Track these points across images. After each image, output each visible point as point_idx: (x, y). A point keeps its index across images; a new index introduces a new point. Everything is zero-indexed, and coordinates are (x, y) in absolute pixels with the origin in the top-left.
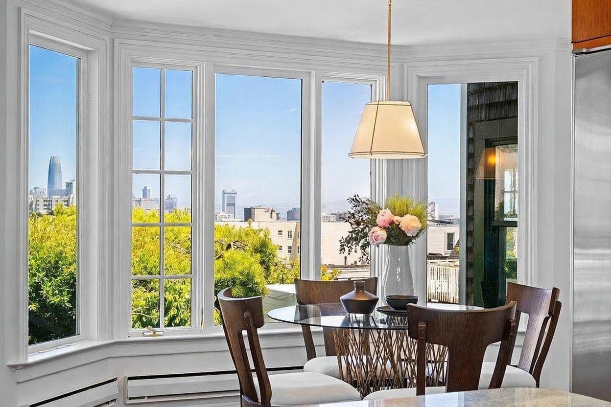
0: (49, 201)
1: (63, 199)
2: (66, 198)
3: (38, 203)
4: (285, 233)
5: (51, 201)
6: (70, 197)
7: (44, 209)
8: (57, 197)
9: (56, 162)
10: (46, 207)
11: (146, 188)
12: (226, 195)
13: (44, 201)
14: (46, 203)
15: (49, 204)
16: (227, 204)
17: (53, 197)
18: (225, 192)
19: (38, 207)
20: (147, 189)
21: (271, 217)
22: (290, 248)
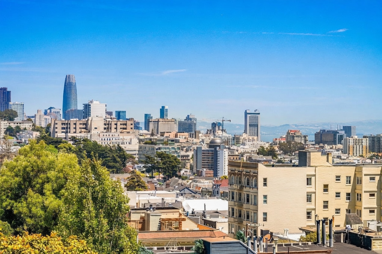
0: (67, 124)
1: (81, 122)
2: (84, 121)
3: (56, 126)
4: (343, 179)
5: (70, 124)
6: (88, 120)
7: (62, 132)
8: (75, 119)
9: (71, 81)
10: (64, 131)
11: (163, 107)
12: (248, 116)
13: (62, 124)
14: (64, 126)
15: (67, 128)
16: (250, 125)
17: (71, 120)
18: (248, 112)
19: (56, 130)
20: (166, 108)
21: (328, 161)
22: (348, 194)
